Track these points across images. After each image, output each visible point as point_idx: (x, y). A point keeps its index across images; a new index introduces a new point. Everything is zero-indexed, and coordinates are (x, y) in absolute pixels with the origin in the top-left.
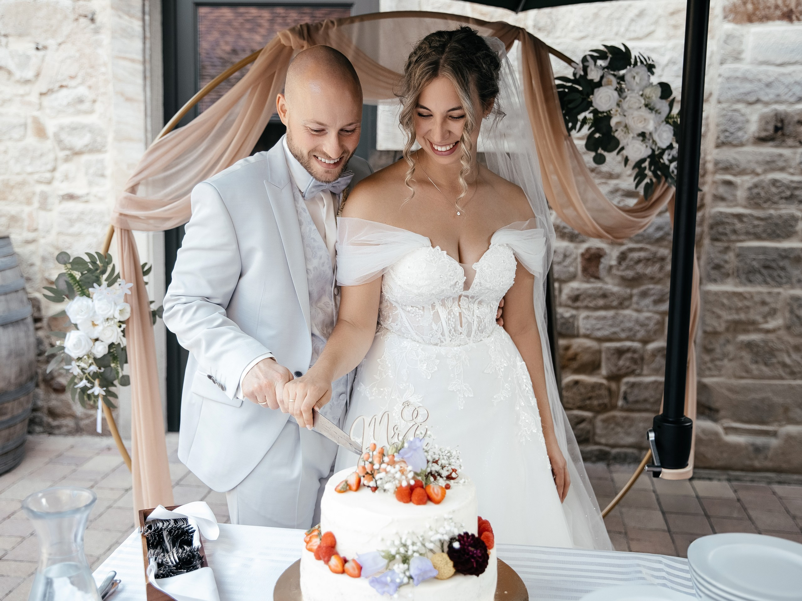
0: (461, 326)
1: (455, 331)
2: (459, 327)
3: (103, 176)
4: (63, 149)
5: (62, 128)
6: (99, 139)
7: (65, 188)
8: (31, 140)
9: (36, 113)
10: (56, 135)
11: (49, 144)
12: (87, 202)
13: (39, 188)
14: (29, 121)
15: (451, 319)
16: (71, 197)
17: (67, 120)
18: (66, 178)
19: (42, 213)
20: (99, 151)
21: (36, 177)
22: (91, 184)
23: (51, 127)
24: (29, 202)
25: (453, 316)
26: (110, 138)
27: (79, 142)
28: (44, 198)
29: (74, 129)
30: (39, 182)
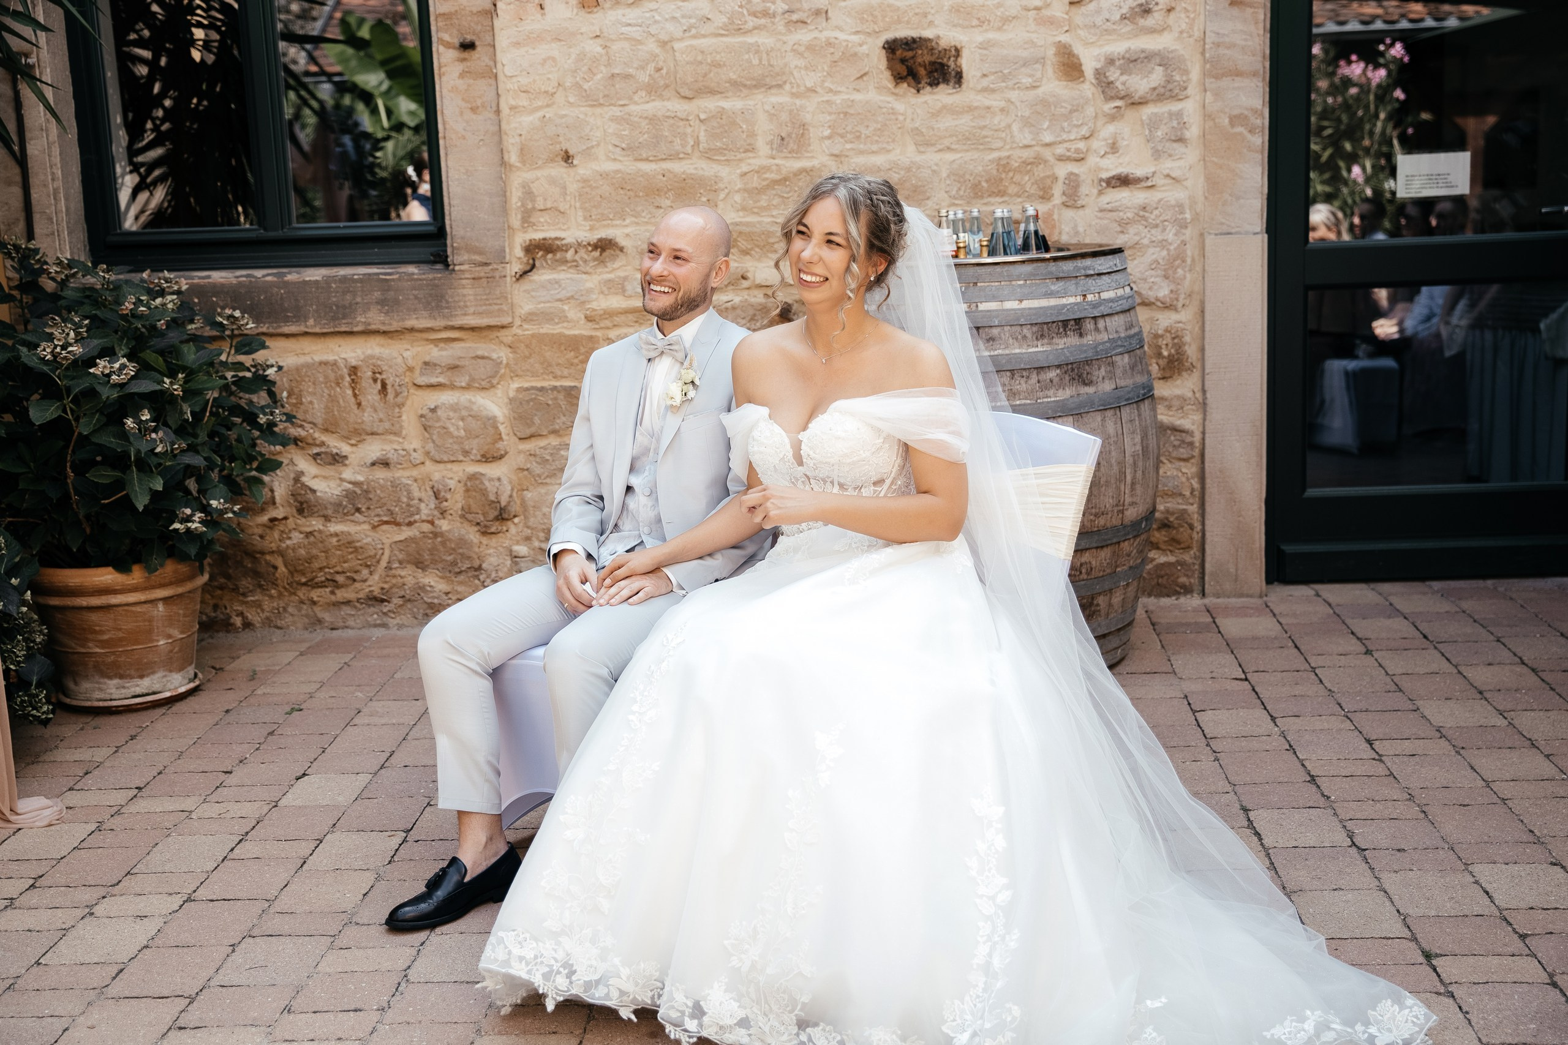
3: (1180, 140)
4: (1109, 98)
5: (1111, 61)
6: (1178, 77)
7: (1113, 166)
8: (1053, 86)
9: (1064, 38)
10: (1099, 74)
11: (1088, 89)
12: (1151, 187)
13: (1062, 170)
14: (1051, 52)
16: (1124, 181)
17: (1119, 47)
18: (1114, 148)
19: (1069, 214)
20: (1175, 98)
21: (1060, 150)
22: (1157, 154)
23: (1090, 60)
24: (1045, 196)
26: (1195, 74)
27: (1140, 83)
28: (1073, 184)
29: (1133, 62)
30: (1061, 159)
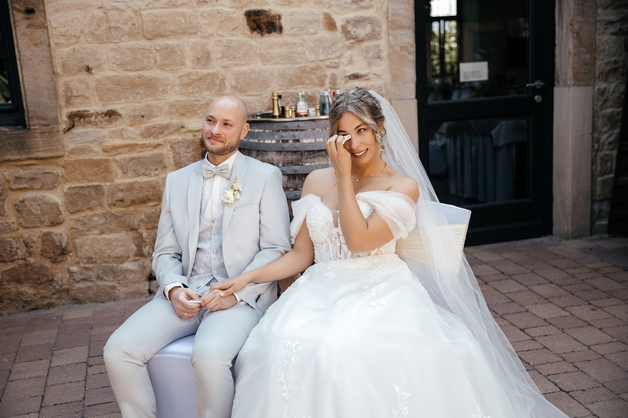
0: (340, 254)
1: (336, 256)
2: (339, 254)
3: (379, 58)
4: (348, 39)
5: (348, 22)
6: (377, 29)
7: (351, 70)
8: (323, 33)
9: (327, 11)
10: (344, 28)
11: (339, 34)
12: (368, 79)
13: (329, 72)
14: (322, 17)
15: (335, 249)
16: (356, 77)
17: (351, 15)
18: (351, 62)
20: (376, 38)
21: (327, 63)
22: (370, 64)
23: (339, 22)
24: (322, 84)
25: (336, 247)
26: (384, 28)
27: (361, 32)
28: (334, 79)
29: (358, 22)
30: (328, 67)
